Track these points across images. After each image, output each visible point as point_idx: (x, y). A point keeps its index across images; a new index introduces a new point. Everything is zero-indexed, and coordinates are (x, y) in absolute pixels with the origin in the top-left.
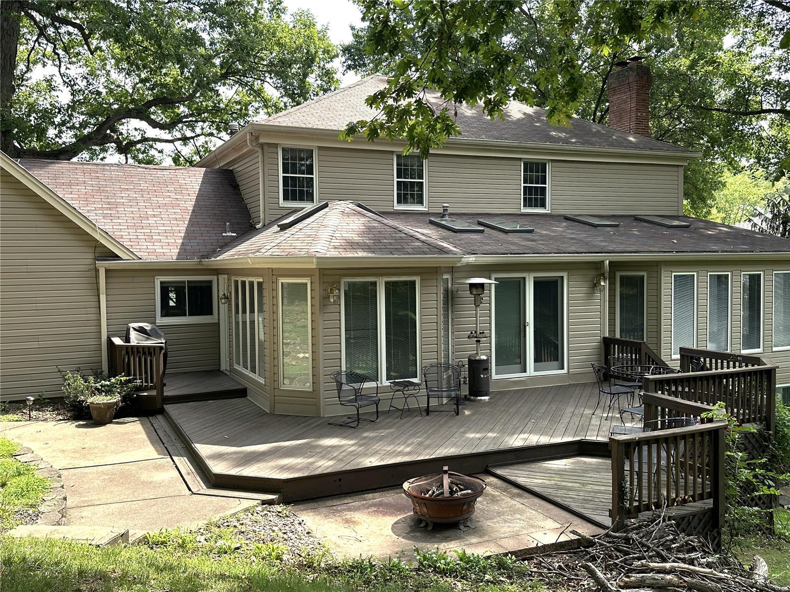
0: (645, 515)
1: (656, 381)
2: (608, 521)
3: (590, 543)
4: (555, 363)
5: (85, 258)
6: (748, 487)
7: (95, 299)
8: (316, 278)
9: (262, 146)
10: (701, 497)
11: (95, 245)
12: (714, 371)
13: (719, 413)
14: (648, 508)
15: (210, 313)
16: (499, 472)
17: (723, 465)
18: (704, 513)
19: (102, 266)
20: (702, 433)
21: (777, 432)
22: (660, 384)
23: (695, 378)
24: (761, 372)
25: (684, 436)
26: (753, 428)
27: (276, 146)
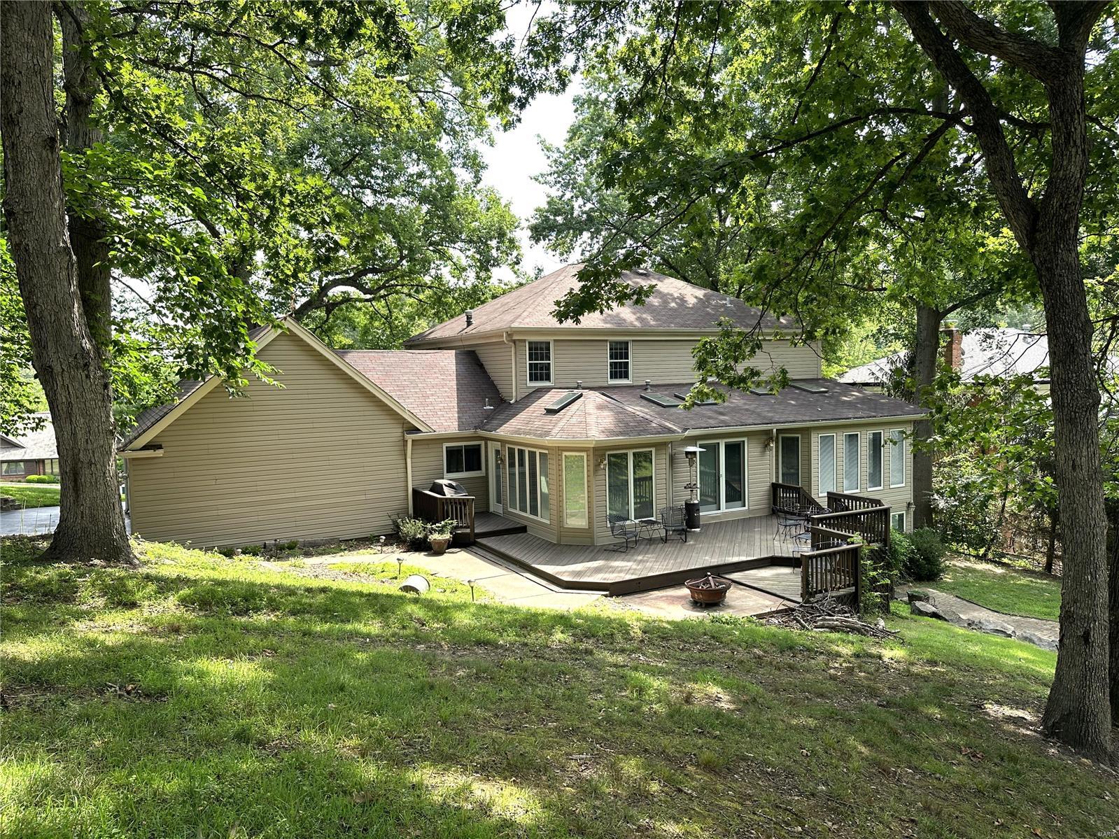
0: (819, 596)
1: (818, 519)
2: (800, 600)
3: (793, 610)
4: (740, 503)
5: (396, 432)
6: (874, 580)
7: (403, 462)
8: (591, 453)
9: (514, 342)
10: (849, 586)
11: (403, 421)
12: (854, 511)
13: (857, 539)
14: (821, 592)
15: (479, 468)
16: (727, 576)
17: (860, 569)
18: (850, 594)
19: (410, 438)
20: (848, 550)
21: (891, 549)
22: (821, 520)
23: (841, 516)
24: (881, 510)
25: (839, 552)
26: (875, 546)
27: (525, 341)
